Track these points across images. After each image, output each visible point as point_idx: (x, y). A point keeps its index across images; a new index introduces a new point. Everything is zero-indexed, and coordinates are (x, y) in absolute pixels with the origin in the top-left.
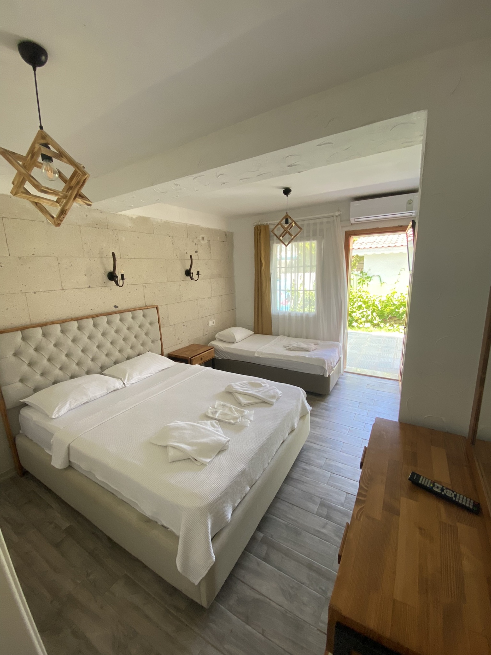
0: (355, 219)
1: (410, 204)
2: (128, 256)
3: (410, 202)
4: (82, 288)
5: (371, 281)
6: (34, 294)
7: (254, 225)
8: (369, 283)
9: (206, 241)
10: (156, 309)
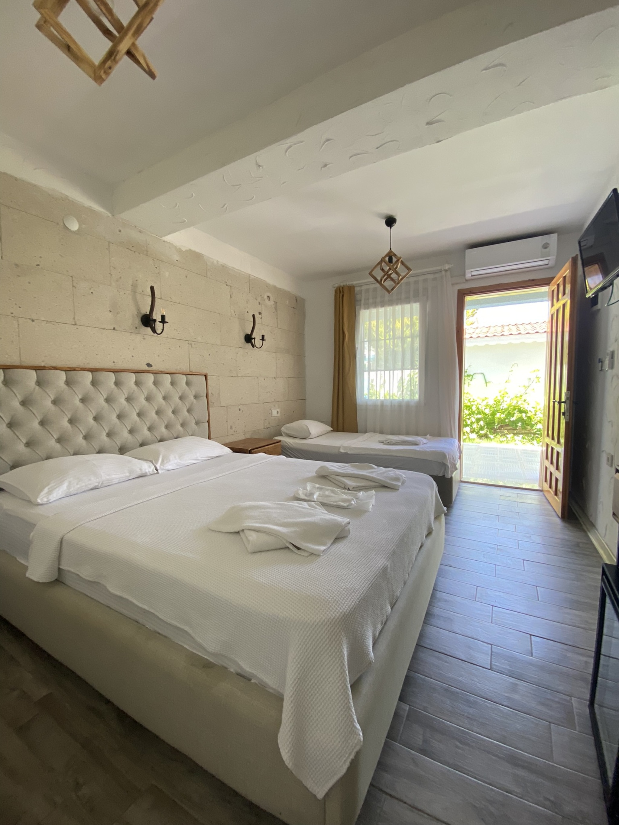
0: (471, 272)
1: (546, 248)
2: (171, 298)
3: (546, 246)
4: (104, 329)
5: (473, 380)
6: (31, 322)
7: (334, 288)
8: (471, 382)
9: (272, 303)
10: (204, 377)
